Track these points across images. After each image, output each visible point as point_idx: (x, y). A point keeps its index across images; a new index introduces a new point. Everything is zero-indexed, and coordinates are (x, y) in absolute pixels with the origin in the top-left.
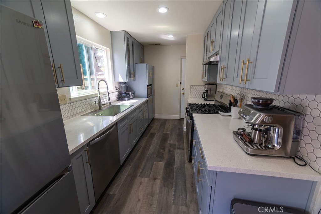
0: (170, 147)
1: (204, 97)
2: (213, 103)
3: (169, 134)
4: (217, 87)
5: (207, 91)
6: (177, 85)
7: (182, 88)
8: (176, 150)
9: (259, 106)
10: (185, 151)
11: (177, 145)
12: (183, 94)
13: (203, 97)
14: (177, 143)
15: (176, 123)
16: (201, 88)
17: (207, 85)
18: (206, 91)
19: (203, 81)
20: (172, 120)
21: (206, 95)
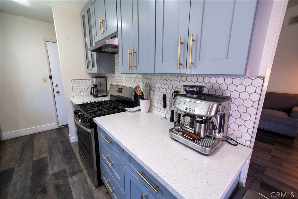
0: (57, 179)
1: (94, 94)
2: (107, 99)
3: (46, 157)
4: (108, 80)
5: (96, 86)
6: (45, 81)
7: (54, 85)
8: (69, 179)
9: (193, 94)
10: (85, 172)
11: (68, 170)
12: (58, 92)
13: (92, 93)
14: (67, 167)
15: (54, 135)
16: (87, 82)
17: (95, 78)
18: (94, 85)
19: (88, 73)
20: (45, 132)
21: (95, 90)
